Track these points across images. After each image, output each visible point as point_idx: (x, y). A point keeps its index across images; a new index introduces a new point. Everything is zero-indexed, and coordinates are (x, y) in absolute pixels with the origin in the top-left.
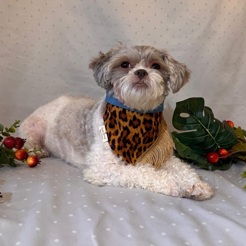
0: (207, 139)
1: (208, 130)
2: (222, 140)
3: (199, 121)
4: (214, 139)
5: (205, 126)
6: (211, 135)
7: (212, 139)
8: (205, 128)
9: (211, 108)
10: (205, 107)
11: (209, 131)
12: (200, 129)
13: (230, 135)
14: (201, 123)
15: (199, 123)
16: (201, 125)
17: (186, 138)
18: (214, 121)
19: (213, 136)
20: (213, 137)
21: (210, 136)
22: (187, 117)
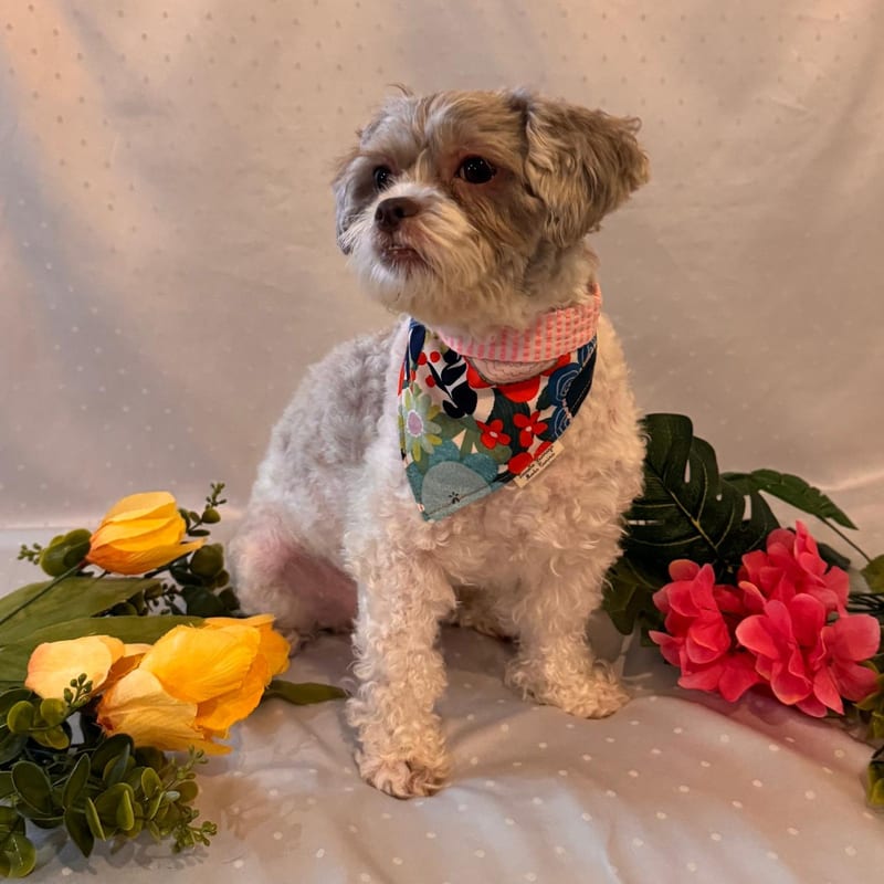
0: (696, 548)
1: (697, 523)
3: (673, 495)
4: (716, 547)
5: (689, 511)
6: (706, 537)
7: (710, 546)
8: (689, 515)
9: (714, 447)
10: (694, 438)
11: (701, 525)
12: (674, 518)
14: (677, 501)
15: (673, 498)
16: (678, 507)
18: (720, 496)
19: (712, 540)
20: (711, 543)
21: (703, 538)
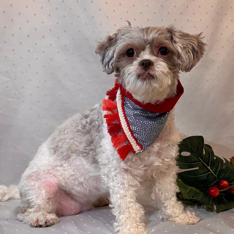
0: (209, 176)
1: (209, 168)
2: (224, 176)
3: (200, 159)
4: (216, 176)
5: (206, 164)
6: (213, 172)
7: (214, 176)
8: (206, 165)
10: (205, 144)
11: (210, 168)
12: (202, 167)
13: (230, 172)
14: (202, 161)
15: (200, 160)
16: (202, 163)
17: (188, 177)
18: (215, 158)
20: (214, 174)
21: (212, 173)
22: (188, 155)
